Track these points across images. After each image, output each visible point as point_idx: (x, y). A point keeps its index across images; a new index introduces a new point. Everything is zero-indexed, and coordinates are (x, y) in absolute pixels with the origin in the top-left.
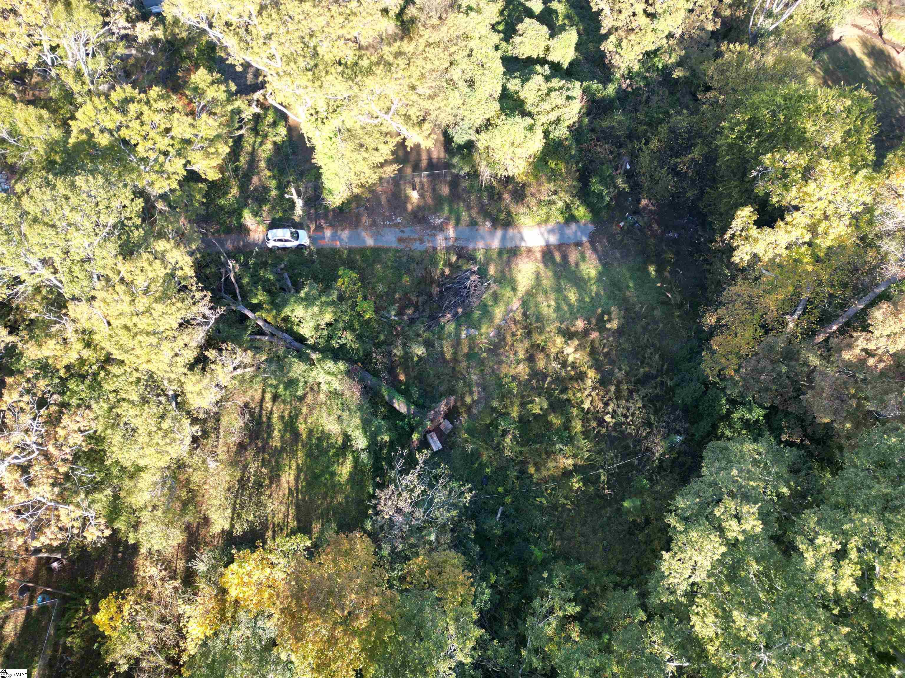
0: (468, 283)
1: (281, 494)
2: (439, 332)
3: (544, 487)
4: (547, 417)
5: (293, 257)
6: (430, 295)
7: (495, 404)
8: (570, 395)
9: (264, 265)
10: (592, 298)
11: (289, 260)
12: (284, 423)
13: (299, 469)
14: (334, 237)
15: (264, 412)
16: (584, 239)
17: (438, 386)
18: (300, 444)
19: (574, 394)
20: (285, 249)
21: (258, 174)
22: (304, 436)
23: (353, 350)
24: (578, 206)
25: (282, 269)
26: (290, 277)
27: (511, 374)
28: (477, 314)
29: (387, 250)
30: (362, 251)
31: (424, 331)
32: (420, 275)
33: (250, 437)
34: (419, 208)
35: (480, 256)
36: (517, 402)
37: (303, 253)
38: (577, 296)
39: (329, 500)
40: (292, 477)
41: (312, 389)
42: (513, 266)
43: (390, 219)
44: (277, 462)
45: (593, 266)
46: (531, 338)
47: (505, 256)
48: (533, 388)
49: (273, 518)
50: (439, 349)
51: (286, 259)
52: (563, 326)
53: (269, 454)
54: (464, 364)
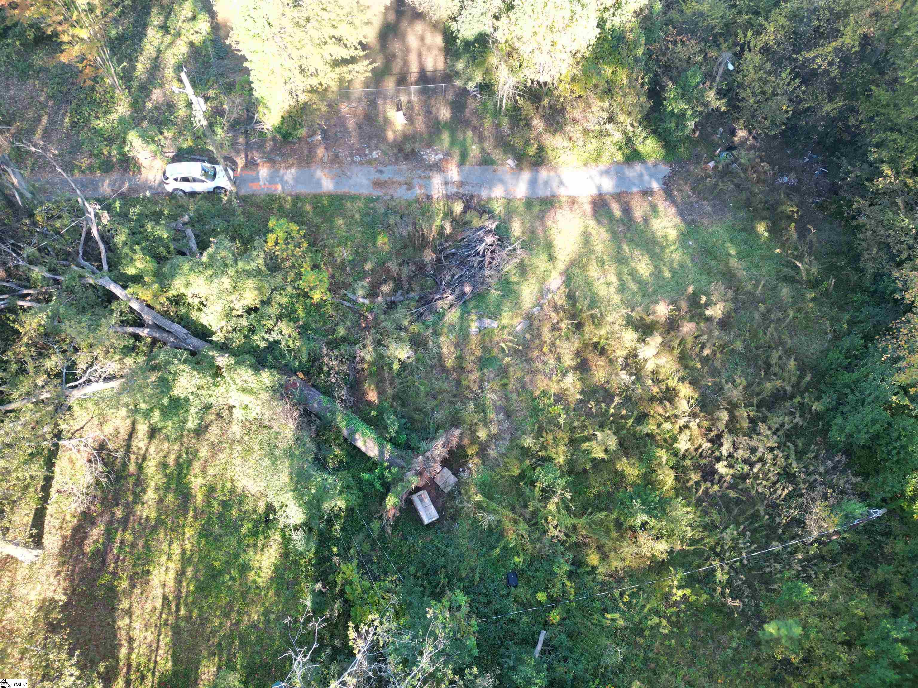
0: (481, 248)
1: (148, 607)
2: (435, 324)
3: (616, 593)
4: (614, 464)
5: (206, 205)
6: (421, 267)
7: (528, 441)
8: (651, 427)
9: (157, 217)
10: (673, 271)
11: (197, 210)
12: (166, 475)
13: (185, 560)
14: (272, 179)
15: (133, 457)
16: (655, 186)
17: (433, 410)
18: (191, 513)
19: (659, 425)
20: (193, 194)
21: (162, 85)
22: (200, 498)
23: (290, 352)
24: (645, 138)
25: (184, 224)
26: (197, 236)
27: (553, 391)
28: (494, 293)
29: (353, 198)
30: (316, 199)
31: (411, 322)
32: (404, 233)
33: (104, 501)
34: (407, 138)
35: (498, 208)
36: (564, 436)
37: (220, 199)
38: (652, 268)
39: (234, 615)
40: (171, 575)
41: (219, 416)
42: (549, 223)
43: (360, 152)
44: (147, 546)
45: (671, 224)
46: (582, 333)
47: (536, 209)
48: (589, 415)
49: (130, 654)
50: (435, 350)
51: (192, 207)
52: (634, 314)
53: (133, 533)
54: (475, 376)
